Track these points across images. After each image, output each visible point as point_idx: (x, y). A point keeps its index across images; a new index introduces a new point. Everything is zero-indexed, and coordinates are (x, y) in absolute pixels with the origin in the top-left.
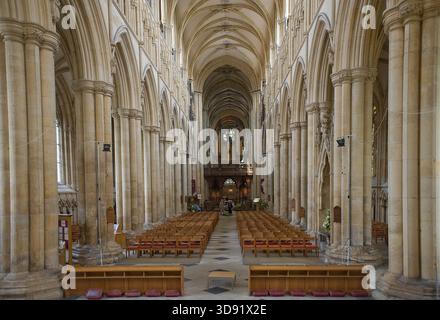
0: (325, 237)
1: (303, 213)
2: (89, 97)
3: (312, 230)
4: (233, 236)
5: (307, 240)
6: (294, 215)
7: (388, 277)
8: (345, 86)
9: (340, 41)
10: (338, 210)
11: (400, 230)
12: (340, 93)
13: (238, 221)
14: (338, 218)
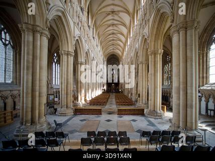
0: (136, 101)
1: (132, 94)
2: (79, 65)
3: (133, 100)
4: (114, 100)
5: (132, 101)
6: (130, 95)
7: (148, 111)
8: (141, 65)
9: (140, 54)
10: (139, 94)
11: (151, 100)
12: (140, 66)
13: (116, 96)
14: (139, 97)
